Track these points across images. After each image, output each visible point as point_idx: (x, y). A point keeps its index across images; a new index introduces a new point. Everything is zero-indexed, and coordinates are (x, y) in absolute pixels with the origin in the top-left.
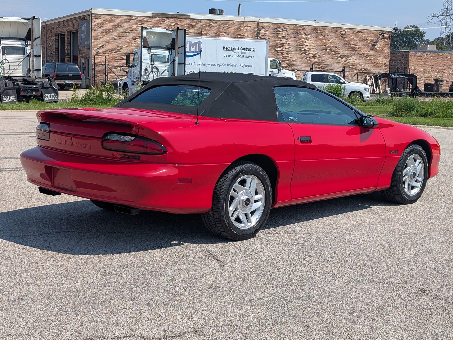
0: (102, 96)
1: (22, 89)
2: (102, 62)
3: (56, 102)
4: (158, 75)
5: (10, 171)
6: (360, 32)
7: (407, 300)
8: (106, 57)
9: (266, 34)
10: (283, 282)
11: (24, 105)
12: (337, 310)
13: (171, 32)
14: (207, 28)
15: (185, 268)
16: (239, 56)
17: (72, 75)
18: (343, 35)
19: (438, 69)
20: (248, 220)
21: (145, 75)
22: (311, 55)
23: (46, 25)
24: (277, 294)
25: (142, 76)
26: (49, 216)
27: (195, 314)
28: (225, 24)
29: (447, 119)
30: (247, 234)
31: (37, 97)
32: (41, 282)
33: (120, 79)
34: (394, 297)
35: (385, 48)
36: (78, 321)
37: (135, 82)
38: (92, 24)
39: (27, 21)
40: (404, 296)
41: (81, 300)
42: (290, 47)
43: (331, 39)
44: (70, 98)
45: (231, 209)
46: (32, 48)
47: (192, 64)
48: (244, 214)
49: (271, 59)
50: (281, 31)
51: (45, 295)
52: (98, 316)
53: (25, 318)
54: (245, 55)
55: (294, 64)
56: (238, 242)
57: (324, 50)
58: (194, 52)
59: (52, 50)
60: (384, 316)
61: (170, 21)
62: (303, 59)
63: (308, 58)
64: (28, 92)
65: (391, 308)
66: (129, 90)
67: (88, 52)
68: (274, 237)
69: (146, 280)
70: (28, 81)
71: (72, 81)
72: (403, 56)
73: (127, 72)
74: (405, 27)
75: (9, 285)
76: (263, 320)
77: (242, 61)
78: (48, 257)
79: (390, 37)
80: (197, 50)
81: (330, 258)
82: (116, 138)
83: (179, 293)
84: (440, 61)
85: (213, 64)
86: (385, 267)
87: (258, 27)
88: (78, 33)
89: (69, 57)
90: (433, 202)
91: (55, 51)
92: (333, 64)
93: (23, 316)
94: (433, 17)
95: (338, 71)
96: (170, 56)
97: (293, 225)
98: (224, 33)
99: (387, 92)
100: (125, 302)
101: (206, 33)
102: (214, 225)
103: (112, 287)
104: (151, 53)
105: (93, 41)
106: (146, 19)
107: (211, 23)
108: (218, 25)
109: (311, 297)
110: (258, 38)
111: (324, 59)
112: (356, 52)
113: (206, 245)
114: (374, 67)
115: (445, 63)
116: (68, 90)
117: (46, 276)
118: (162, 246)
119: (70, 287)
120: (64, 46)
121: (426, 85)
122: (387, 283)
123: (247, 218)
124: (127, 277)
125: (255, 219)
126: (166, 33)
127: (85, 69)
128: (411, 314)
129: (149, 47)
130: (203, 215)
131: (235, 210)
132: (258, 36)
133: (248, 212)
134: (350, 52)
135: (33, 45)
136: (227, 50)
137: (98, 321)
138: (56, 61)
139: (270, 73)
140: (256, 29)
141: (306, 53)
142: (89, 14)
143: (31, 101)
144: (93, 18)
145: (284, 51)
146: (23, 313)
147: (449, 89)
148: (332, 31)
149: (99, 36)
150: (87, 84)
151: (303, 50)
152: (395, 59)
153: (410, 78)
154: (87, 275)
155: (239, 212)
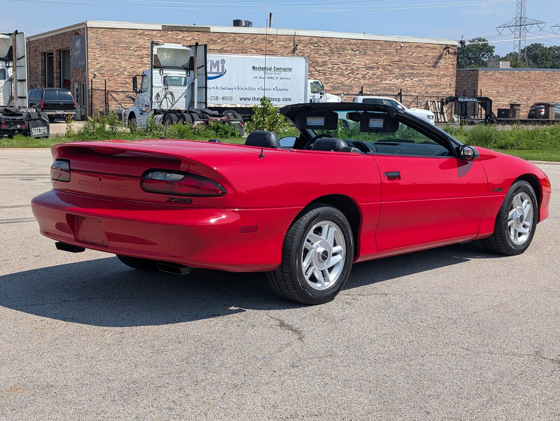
0: (105, 129)
1: (3, 122)
2: (101, 87)
3: (47, 137)
4: (173, 102)
5: (6, 223)
6: (420, 46)
7: (545, 375)
8: (107, 80)
9: (304, 50)
10: (383, 356)
11: (7, 141)
12: (459, 391)
13: (189, 49)
14: (230, 43)
15: (254, 341)
16: (272, 78)
17: (64, 104)
18: (398, 51)
19: (513, 91)
20: (325, 278)
21: (156, 102)
22: (360, 76)
23: (29, 42)
24: (378, 372)
25: (154, 103)
26: (66, 279)
27: (280, 400)
28: (253, 39)
29: (534, 152)
30: (325, 297)
31: (23, 131)
32: (73, 364)
33: (124, 108)
34: (527, 372)
35: (449, 65)
36: (130, 412)
37: (143, 111)
38: (87, 40)
39: (8, 37)
40: (539, 370)
41: (128, 385)
42: (334, 65)
43: (384, 55)
44: (64, 132)
45: (305, 264)
46: (14, 70)
47: (213, 88)
48: (320, 270)
49: (312, 81)
50: (323, 47)
51: (80, 380)
52: (155, 405)
53: (60, 411)
54: (279, 76)
55: (339, 87)
56: (313, 307)
57: (376, 69)
58: (216, 73)
59: (37, 73)
60: (520, 397)
61: (185, 35)
62: (350, 81)
63: (356, 80)
64: (11, 125)
65: (527, 386)
66: (137, 121)
67: (83, 74)
68: (357, 299)
69: (208, 358)
70: (11, 112)
71: (64, 111)
72: (470, 76)
73: (133, 99)
74: (470, 40)
75: (31, 368)
76: (368, 406)
77: (275, 83)
78: (75, 330)
79: (456, 52)
80: (220, 71)
81: (435, 324)
82: (159, 176)
83: (253, 374)
84: (516, 81)
85: (240, 87)
86: (506, 335)
87: (294, 42)
88: (70, 51)
89: (59, 81)
90: (545, 252)
91: (41, 74)
92: (387, 86)
93: (57, 408)
94: (504, 27)
95: (393, 95)
96: (187, 78)
97: (378, 283)
98: (253, 49)
99: (454, 120)
100: (186, 387)
101: (230, 49)
102: (284, 286)
103: (165, 367)
104: (164, 75)
105: (89, 60)
106: (155, 33)
107: (236, 38)
108: (245, 40)
109: (423, 375)
110: (294, 55)
111: (376, 80)
112: (415, 72)
113: (274, 311)
114: (437, 90)
115: (522, 84)
116: (58, 123)
117: (78, 356)
118: (219, 314)
119: (111, 369)
120: (53, 67)
121: (500, 111)
122: (513, 355)
123: (324, 276)
124: (182, 354)
125: (333, 277)
126: (182, 50)
127: (80, 96)
128: (553, 393)
129: (161, 68)
130: (269, 273)
131: (310, 266)
132: (294, 53)
133: (326, 268)
134: (407, 71)
135: (16, 66)
136: (257, 70)
137: (157, 412)
138: (42, 87)
139: (311, 98)
140: (292, 44)
141: (354, 73)
142: (84, 29)
143: (15, 136)
144: (89, 32)
145: (327, 70)
146: (57, 405)
147: (528, 115)
148: (385, 46)
149: (97, 54)
150: (82, 115)
151: (350, 70)
152: (461, 80)
153: (484, 101)
154: (130, 353)
155: (314, 269)
